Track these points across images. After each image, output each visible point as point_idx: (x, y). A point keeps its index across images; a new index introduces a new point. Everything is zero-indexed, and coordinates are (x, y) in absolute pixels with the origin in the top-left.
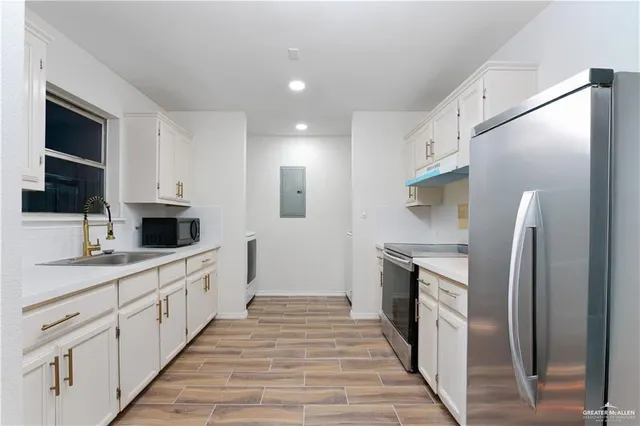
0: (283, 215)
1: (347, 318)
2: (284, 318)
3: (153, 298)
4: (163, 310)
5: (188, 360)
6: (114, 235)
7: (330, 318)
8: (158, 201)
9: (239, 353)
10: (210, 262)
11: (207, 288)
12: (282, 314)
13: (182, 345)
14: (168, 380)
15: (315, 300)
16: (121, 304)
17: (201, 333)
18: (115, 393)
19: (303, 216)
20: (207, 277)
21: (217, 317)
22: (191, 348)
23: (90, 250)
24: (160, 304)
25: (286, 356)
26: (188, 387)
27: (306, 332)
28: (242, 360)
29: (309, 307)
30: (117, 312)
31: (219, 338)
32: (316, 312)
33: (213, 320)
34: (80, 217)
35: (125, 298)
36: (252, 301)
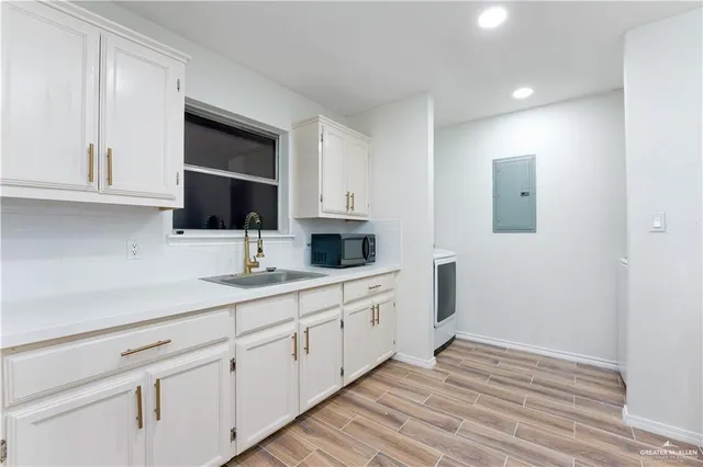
0: (498, 228)
1: (613, 419)
2: (486, 383)
3: (290, 329)
4: (300, 346)
5: (339, 410)
6: (264, 252)
7: (574, 408)
8: (321, 215)
9: (399, 423)
10: (380, 289)
11: (375, 321)
12: (486, 376)
13: (335, 388)
14: (306, 431)
15: (551, 365)
16: (238, 333)
17: (367, 375)
18: (229, 434)
19: (532, 229)
20: (375, 309)
21: (395, 358)
22: (350, 392)
23: (250, 267)
24: (295, 337)
25: (465, 457)
26: (318, 451)
27: (519, 422)
28: (400, 437)
29: (536, 375)
30: (232, 341)
31: (387, 389)
32: (546, 389)
33: (390, 359)
34: (240, 234)
35: (245, 326)
36: (449, 343)
